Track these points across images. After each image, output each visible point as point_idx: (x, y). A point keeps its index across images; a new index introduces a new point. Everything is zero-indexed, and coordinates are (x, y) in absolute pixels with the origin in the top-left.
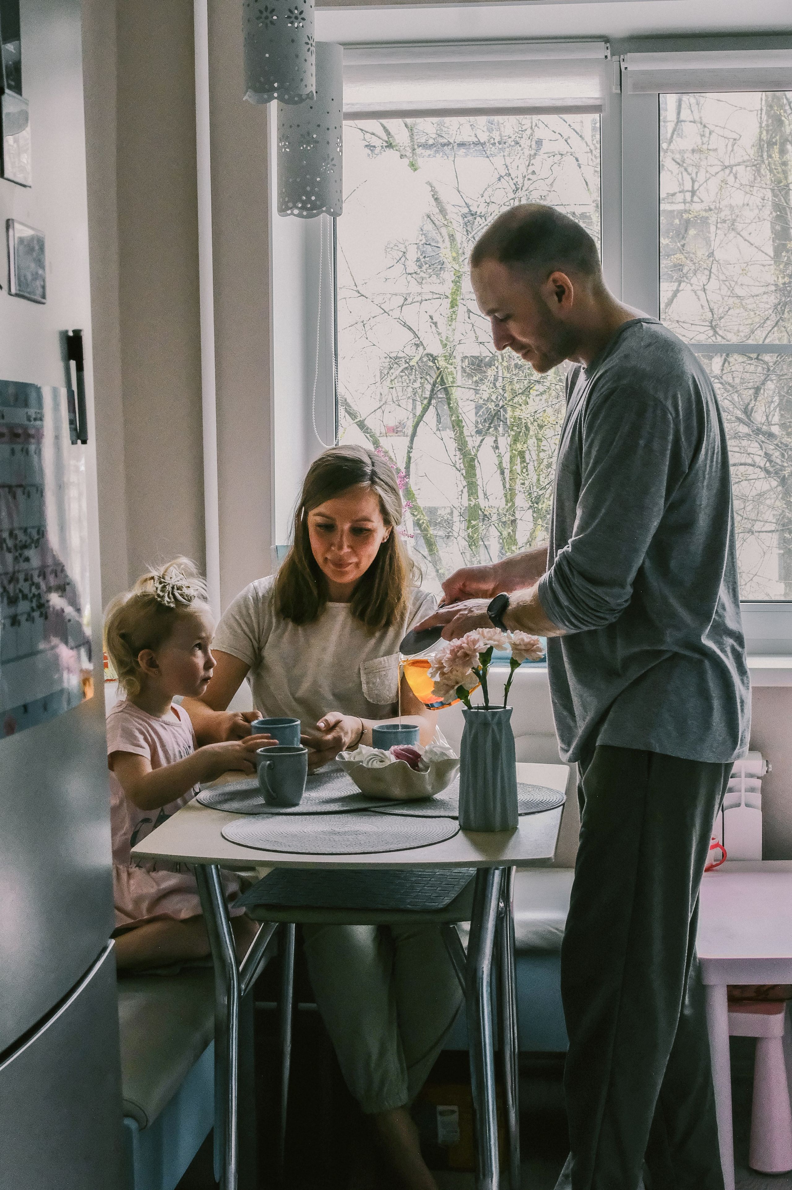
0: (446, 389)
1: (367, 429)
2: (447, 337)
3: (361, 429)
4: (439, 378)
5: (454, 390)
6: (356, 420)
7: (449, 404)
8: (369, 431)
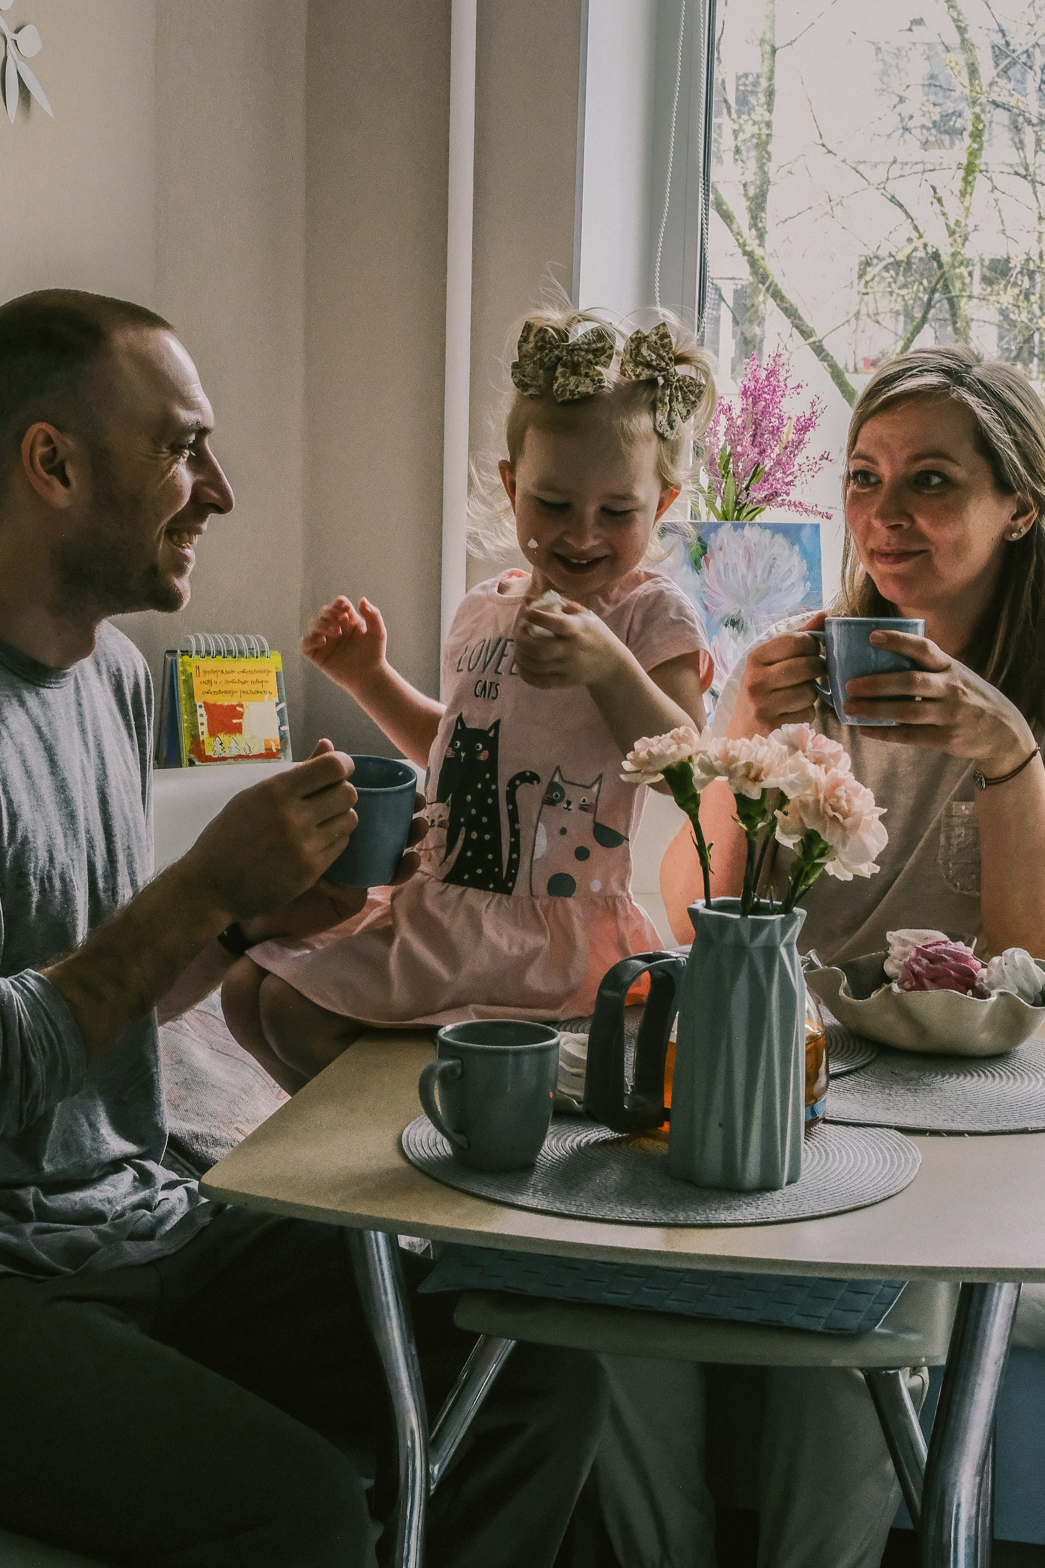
0: (951, 301)
1: (827, 355)
2: (957, 221)
3: (818, 355)
4: (941, 283)
5: (963, 302)
6: (812, 340)
7: (954, 323)
8: (829, 358)
